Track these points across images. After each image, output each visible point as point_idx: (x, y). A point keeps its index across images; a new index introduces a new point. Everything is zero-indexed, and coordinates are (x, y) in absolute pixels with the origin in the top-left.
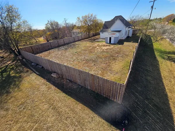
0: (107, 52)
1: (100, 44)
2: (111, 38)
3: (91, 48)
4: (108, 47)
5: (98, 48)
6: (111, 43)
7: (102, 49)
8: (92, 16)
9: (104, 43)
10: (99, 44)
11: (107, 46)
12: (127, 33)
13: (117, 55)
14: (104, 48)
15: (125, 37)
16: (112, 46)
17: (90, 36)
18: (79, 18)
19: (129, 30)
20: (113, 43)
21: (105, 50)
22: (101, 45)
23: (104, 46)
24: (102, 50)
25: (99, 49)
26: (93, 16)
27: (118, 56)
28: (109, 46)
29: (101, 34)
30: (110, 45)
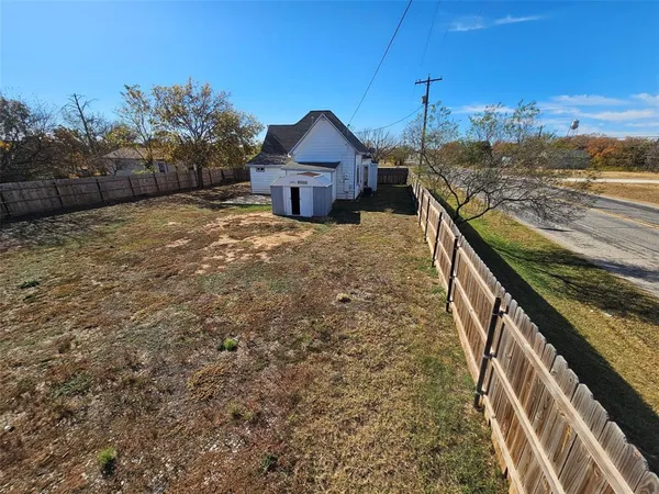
0: (279, 270)
1: (246, 219)
2: (298, 188)
3: (181, 242)
4: (284, 237)
5: (225, 240)
6: (302, 214)
7: (247, 250)
8: (206, 94)
9: (265, 215)
10: (239, 221)
11: (279, 228)
12: (362, 178)
13: (340, 296)
14: (259, 242)
15: (357, 191)
16: (306, 233)
17: (206, 182)
18: (134, 94)
19: (366, 168)
20: (310, 214)
21: (264, 256)
22: (251, 227)
23: (266, 228)
24: (245, 257)
25: (234, 247)
26: (213, 97)
27: (344, 300)
28: (292, 227)
29: (253, 171)
30: (298, 223)
